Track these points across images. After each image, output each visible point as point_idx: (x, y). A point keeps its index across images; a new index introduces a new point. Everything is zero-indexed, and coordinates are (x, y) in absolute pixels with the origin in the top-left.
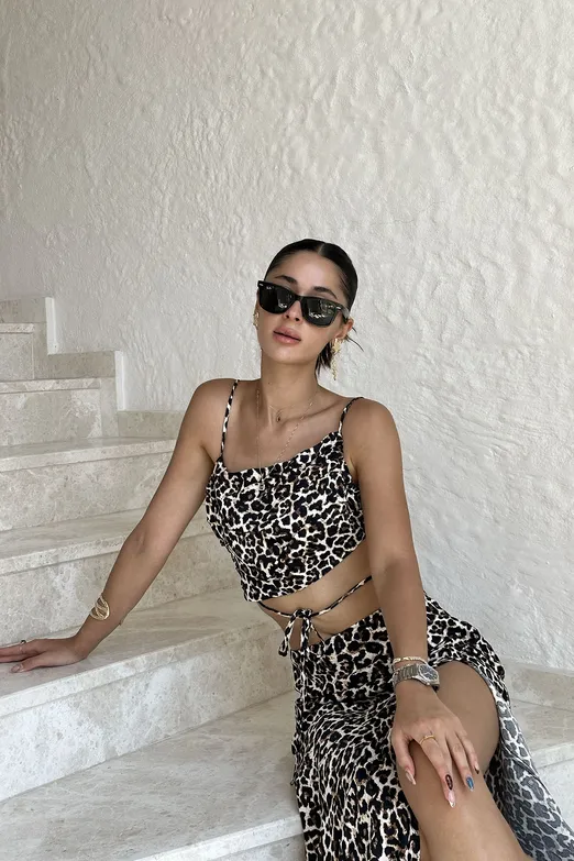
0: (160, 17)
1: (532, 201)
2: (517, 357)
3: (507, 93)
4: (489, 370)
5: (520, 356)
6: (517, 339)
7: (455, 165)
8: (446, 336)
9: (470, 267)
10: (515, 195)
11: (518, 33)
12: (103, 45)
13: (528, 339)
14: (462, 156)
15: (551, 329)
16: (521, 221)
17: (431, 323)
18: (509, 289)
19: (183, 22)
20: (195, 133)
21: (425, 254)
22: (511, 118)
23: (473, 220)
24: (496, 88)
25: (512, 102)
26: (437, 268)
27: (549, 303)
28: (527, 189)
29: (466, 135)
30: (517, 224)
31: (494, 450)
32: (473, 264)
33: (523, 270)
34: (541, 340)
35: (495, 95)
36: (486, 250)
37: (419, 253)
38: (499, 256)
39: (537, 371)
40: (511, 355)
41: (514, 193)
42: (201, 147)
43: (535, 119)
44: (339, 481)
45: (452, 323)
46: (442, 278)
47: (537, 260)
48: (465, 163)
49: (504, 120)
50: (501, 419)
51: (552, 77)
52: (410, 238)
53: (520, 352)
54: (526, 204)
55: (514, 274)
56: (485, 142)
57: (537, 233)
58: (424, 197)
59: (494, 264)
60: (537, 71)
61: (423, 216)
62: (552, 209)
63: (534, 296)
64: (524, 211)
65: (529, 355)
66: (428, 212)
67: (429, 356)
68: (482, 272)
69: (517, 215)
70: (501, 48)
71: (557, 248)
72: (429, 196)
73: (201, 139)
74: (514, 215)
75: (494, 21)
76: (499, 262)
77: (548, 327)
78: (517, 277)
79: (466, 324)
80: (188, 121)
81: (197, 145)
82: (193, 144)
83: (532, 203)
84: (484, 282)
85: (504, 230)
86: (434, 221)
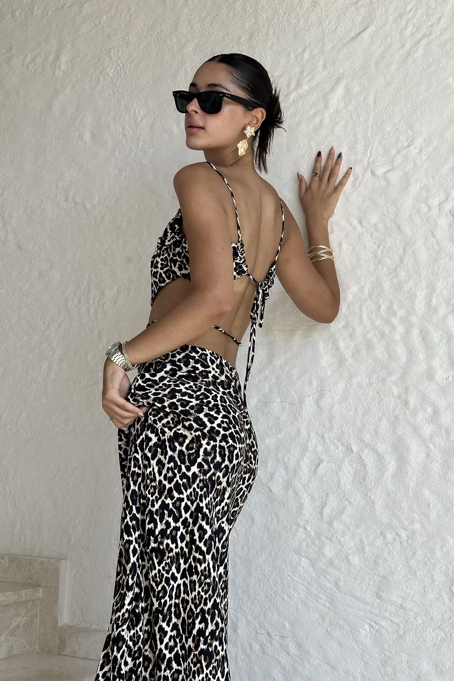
0: (66, 200)
1: (413, 401)
2: (395, 540)
3: (390, 308)
4: (367, 549)
5: (397, 538)
6: (395, 522)
7: (341, 361)
8: (327, 511)
9: (351, 451)
10: (396, 393)
11: (401, 260)
13: (406, 523)
14: (348, 353)
15: (427, 517)
16: (401, 417)
17: (312, 497)
18: (388, 476)
19: (89, 206)
21: (309, 434)
22: (393, 328)
23: (356, 410)
24: (381, 301)
25: (395, 314)
26: (320, 448)
27: (427, 493)
28: (407, 390)
29: (352, 336)
30: (396, 418)
31: (371, 626)
32: (355, 449)
33: (402, 461)
34: (417, 526)
35: (379, 307)
36: (367, 438)
37: (304, 432)
38: (379, 445)
39: (414, 554)
40: (389, 537)
41: (395, 391)
43: (415, 332)
45: (333, 501)
46: (324, 457)
47: (416, 453)
48: (350, 360)
49: (387, 330)
51: (431, 300)
52: (296, 419)
53: (398, 534)
54: (406, 403)
55: (393, 462)
56: (369, 345)
57: (416, 430)
58: (310, 384)
59: (375, 451)
60: (418, 293)
61: (309, 403)
62: (430, 410)
63: (412, 484)
64: (404, 408)
65: (406, 538)
66: (313, 398)
67: (309, 528)
68: (363, 456)
69: (397, 411)
70: (385, 269)
71: (434, 444)
72: (315, 384)
73: (96, 306)
74: (394, 410)
75: (379, 246)
76: (379, 450)
77: (425, 515)
78: (395, 466)
79: (346, 503)
80: (85, 290)
81: (92, 311)
82: (88, 310)
83: (411, 403)
84: (365, 466)
85: (384, 422)
86: (318, 406)
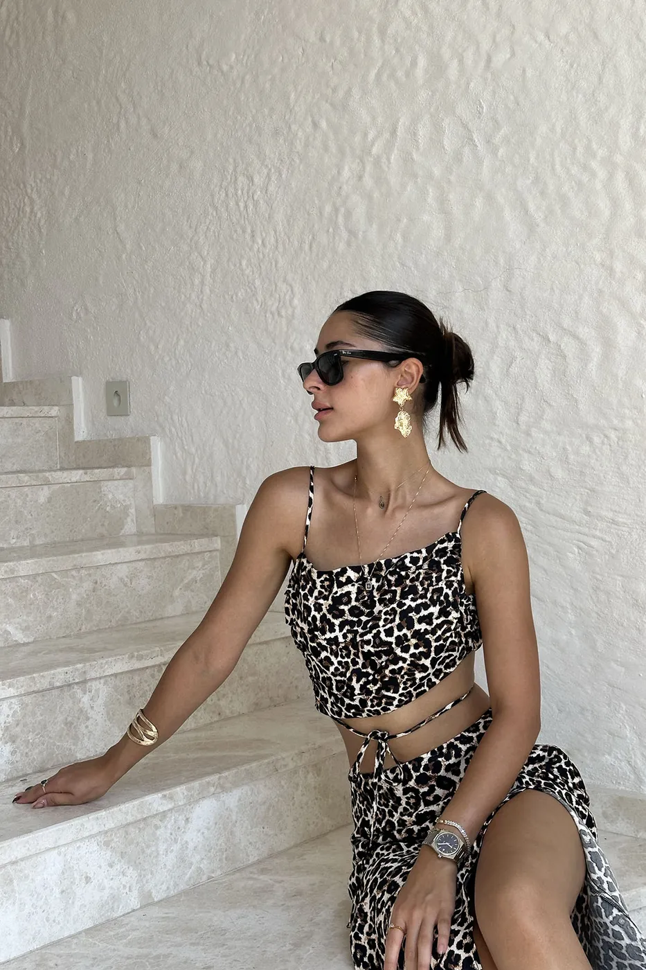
0: (200, 64)
1: (618, 267)
2: (603, 443)
3: (588, 148)
4: (572, 457)
5: (605, 441)
6: (603, 422)
7: (531, 228)
8: (523, 418)
9: (548, 341)
10: (598, 260)
11: (600, 79)
12: (135, 94)
13: (616, 422)
14: (539, 217)
15: (639, 410)
16: (605, 289)
17: (506, 403)
18: (593, 366)
19: (225, 68)
20: (240, 192)
21: (498, 327)
22: (593, 175)
23: (551, 289)
24: (576, 141)
25: (594, 156)
26: (512, 343)
27: (638, 382)
28: (611, 254)
29: (543, 193)
30: (600, 292)
31: (579, 548)
32: (552, 338)
33: (608, 344)
34: (629, 424)
35: (575, 149)
36: (567, 322)
37: (492, 325)
38: (581, 329)
39: (626, 457)
40: (596, 440)
41: (598, 257)
42: (246, 207)
43: (620, 176)
44: (454, 593)
45: (529, 405)
46: (518, 354)
47: (624, 334)
48: (542, 225)
49: (585, 178)
50: (587, 513)
51: (638, 129)
52: (482, 309)
53: (606, 436)
54: (611, 271)
55: (598, 350)
56: (564, 201)
57: (624, 304)
58: (497, 263)
59: (575, 337)
60: (622, 122)
61: (496, 284)
63: (621, 374)
64: (609, 278)
65: (617, 440)
66: (501, 280)
67: (503, 441)
68: (562, 346)
69: (601, 283)
70: (580, 96)
72: (502, 261)
73: (246, 199)
74: (597, 283)
75: (572, 66)
76: (581, 336)
77: (637, 408)
78: (601, 352)
79: (544, 406)
80: (231, 179)
81: (242, 205)
82: (237, 204)
83: (617, 270)
84: (564, 357)
85: (586, 299)
86: (508, 291)
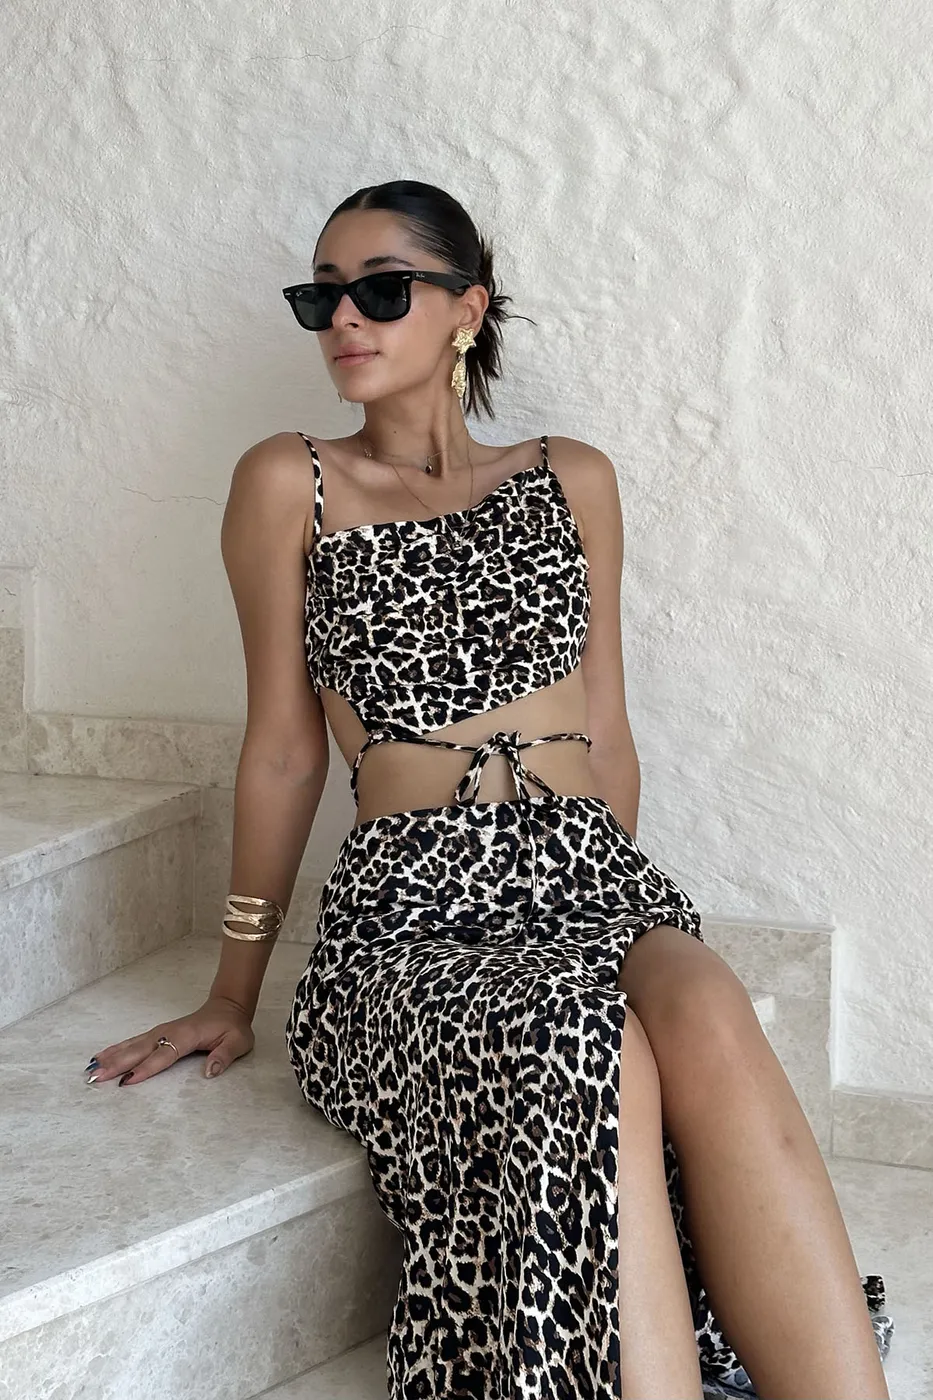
1: (602, 39)
2: (558, 333)
5: (564, 329)
6: (559, 298)
9: (467, 155)
10: (565, 24)
13: (583, 298)
15: (628, 281)
16: (576, 76)
18: (547, 203)
21: (370, 126)
23: (476, 67)
27: (629, 235)
28: (589, 17)
30: (565, 80)
32: (475, 151)
33: (577, 169)
34: (607, 302)
36: (501, 125)
37: (359, 121)
38: (528, 138)
39: (599, 358)
41: (564, 20)
47: (606, 153)
52: (342, 92)
53: (565, 322)
54: (588, 46)
55: (557, 176)
57: (608, 104)
58: (374, 14)
59: (518, 153)
61: (371, 51)
62: (638, 59)
63: (598, 218)
64: (582, 57)
65: (582, 328)
66: (379, 44)
68: (491, 166)
69: (567, 65)
71: (646, 133)
72: (384, 12)
74: (560, 63)
76: (527, 151)
77: (624, 278)
78: (563, 181)
83: (598, 45)
84: (494, 185)
85: (539, 90)
86: (392, 63)
